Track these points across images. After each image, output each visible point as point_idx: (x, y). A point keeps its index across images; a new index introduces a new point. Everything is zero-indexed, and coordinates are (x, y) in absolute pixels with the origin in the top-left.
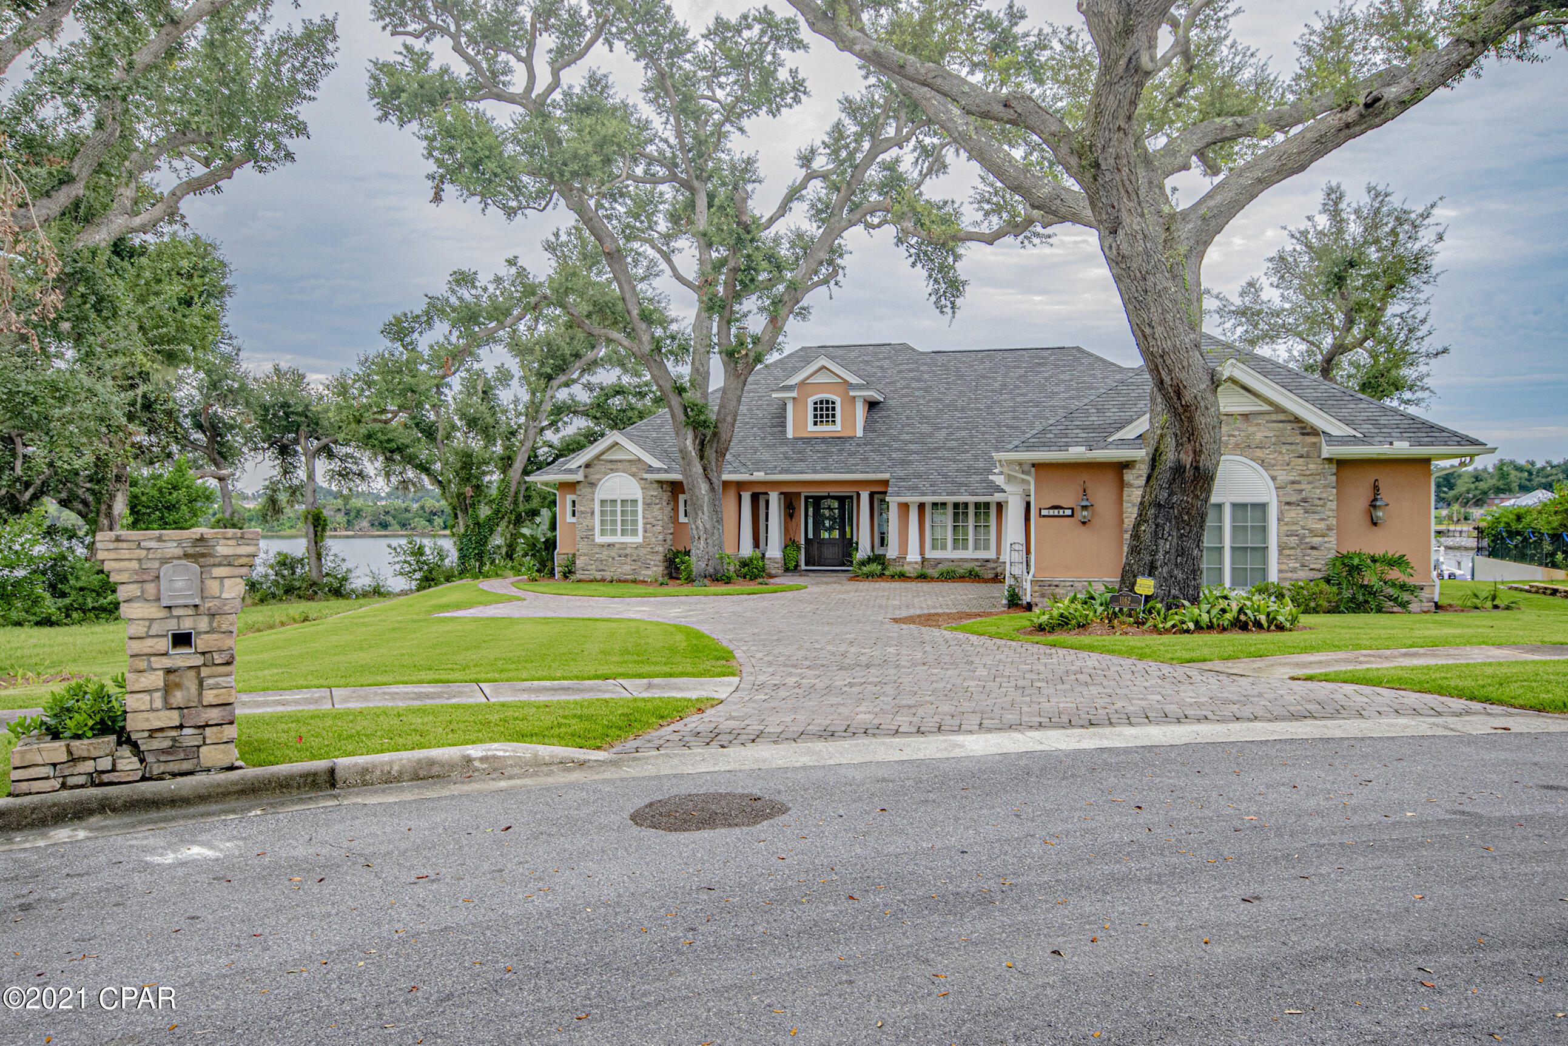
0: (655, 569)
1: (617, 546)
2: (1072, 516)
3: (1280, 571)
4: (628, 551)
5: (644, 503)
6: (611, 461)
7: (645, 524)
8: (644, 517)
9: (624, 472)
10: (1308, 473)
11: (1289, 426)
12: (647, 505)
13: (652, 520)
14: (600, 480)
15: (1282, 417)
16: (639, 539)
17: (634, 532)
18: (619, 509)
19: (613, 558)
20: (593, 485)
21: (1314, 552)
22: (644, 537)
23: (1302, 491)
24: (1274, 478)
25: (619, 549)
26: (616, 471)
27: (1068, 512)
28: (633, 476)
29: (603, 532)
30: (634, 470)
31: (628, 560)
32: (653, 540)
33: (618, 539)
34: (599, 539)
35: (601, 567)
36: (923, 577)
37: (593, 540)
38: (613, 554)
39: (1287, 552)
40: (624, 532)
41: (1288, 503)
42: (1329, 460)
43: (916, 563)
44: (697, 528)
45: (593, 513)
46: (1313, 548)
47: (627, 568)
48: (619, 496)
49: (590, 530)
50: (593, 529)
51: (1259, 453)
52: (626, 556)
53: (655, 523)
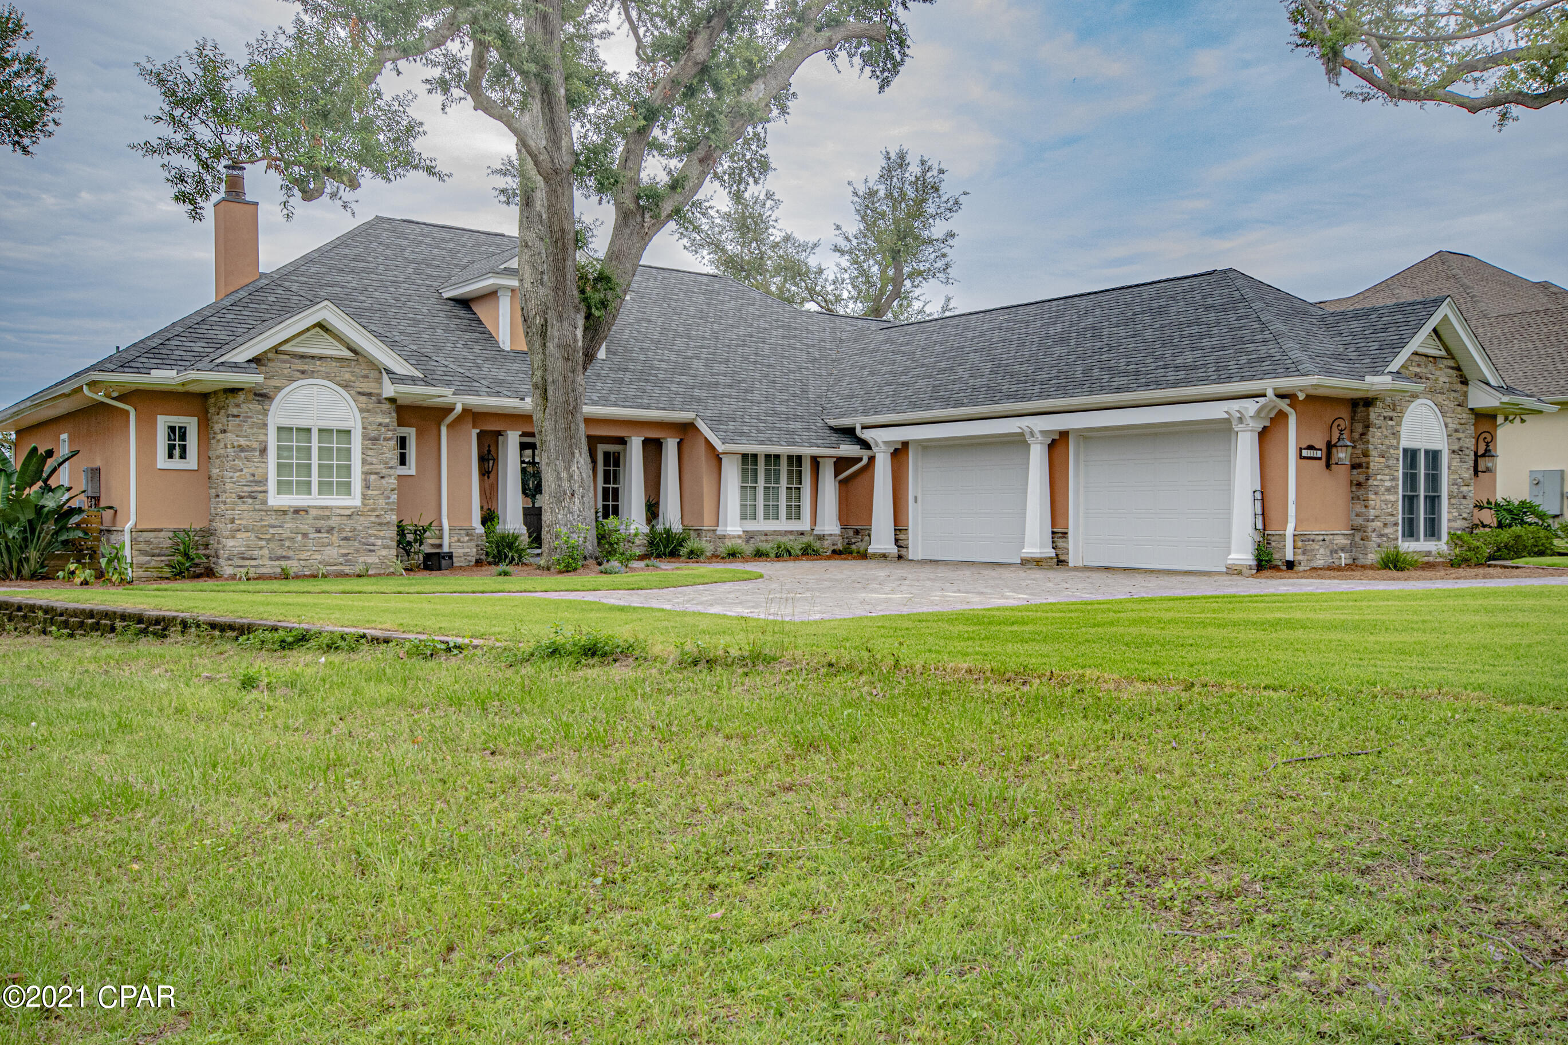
0: (384, 552)
1: (313, 512)
2: (1320, 459)
3: (1449, 520)
4: (334, 522)
5: (365, 437)
6: (303, 357)
7: (366, 474)
8: (364, 462)
9: (327, 377)
10: (1463, 421)
11: (1454, 373)
12: (371, 440)
13: (380, 467)
14: (279, 389)
15: (1451, 363)
16: (355, 500)
17: (346, 488)
18: (315, 445)
19: (305, 535)
20: (262, 397)
21: (1464, 501)
22: (364, 497)
23: (1459, 439)
24: (1446, 426)
25: (316, 518)
26: (312, 374)
27: (1319, 454)
28: (345, 386)
29: (283, 487)
30: (347, 376)
31: (335, 538)
32: (382, 502)
33: (314, 499)
34: (275, 500)
35: (280, 552)
36: (759, 555)
37: (264, 502)
38: (304, 528)
39: (1453, 501)
40: (325, 488)
41: (1454, 452)
42: (1472, 409)
43: (739, 537)
44: (571, 477)
45: (264, 451)
46: (1464, 497)
47: (332, 553)
48: (315, 422)
49: (258, 483)
50: (264, 481)
51: (1440, 398)
52: (330, 530)
53: (385, 472)
